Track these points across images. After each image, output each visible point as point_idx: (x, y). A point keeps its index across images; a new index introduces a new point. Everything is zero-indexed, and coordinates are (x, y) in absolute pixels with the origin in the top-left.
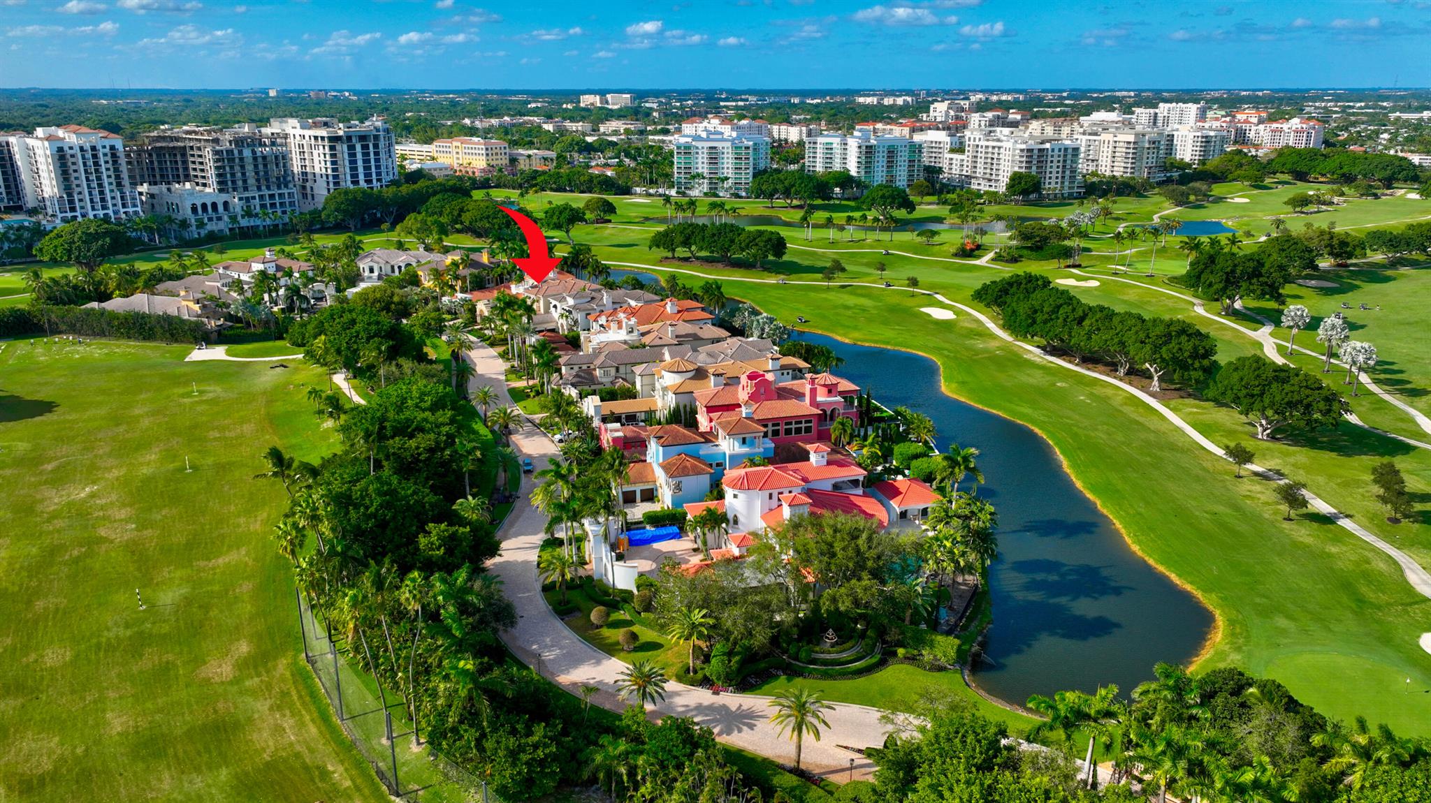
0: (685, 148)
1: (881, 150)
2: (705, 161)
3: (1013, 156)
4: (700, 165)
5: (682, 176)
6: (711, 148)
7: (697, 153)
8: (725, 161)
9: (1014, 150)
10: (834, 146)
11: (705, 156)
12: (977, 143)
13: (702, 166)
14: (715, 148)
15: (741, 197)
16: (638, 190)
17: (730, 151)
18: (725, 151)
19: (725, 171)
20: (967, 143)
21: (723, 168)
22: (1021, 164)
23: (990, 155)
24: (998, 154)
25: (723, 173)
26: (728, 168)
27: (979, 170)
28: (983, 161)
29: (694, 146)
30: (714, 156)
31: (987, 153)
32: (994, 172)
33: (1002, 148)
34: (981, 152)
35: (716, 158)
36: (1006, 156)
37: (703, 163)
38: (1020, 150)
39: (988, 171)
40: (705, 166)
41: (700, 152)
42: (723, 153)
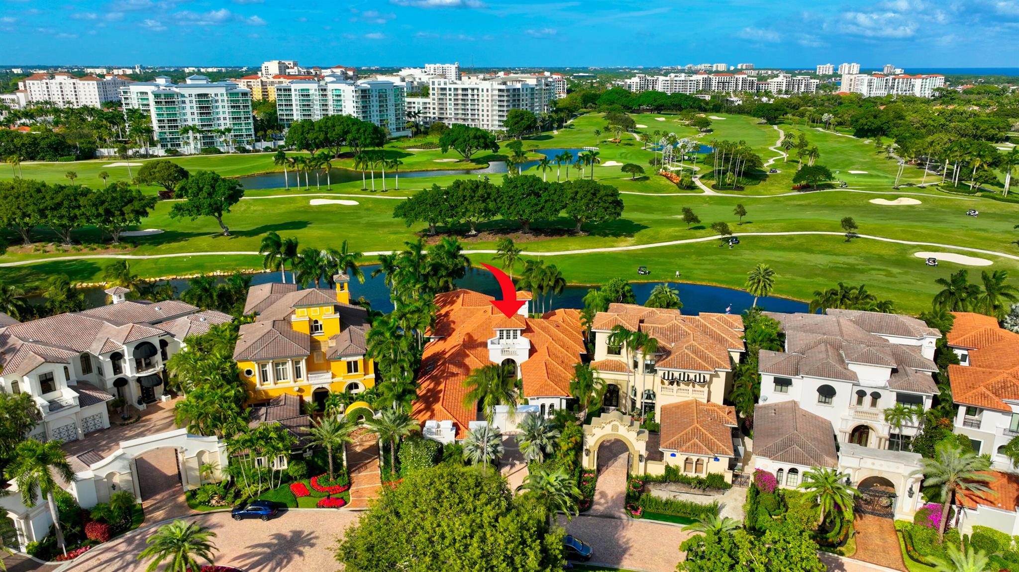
0: (166, 96)
1: (374, 94)
2: (195, 111)
3: (492, 95)
5: (167, 130)
6: (199, 95)
7: (184, 102)
9: (493, 90)
11: (194, 105)
12: (443, 86)
13: (191, 116)
14: (206, 95)
15: (248, 151)
16: (105, 151)
17: (226, 98)
18: (219, 98)
19: (222, 122)
20: (431, 87)
21: (219, 119)
22: (502, 104)
23: (460, 97)
24: (473, 95)
25: (219, 125)
26: (225, 119)
27: (448, 112)
28: (452, 102)
29: (177, 94)
30: (205, 105)
31: (457, 95)
32: (469, 112)
33: (478, 89)
34: (450, 95)
35: (208, 107)
36: (483, 96)
37: (192, 114)
38: (500, 90)
39: (460, 112)
40: (196, 116)
41: (187, 100)
42: (217, 101)
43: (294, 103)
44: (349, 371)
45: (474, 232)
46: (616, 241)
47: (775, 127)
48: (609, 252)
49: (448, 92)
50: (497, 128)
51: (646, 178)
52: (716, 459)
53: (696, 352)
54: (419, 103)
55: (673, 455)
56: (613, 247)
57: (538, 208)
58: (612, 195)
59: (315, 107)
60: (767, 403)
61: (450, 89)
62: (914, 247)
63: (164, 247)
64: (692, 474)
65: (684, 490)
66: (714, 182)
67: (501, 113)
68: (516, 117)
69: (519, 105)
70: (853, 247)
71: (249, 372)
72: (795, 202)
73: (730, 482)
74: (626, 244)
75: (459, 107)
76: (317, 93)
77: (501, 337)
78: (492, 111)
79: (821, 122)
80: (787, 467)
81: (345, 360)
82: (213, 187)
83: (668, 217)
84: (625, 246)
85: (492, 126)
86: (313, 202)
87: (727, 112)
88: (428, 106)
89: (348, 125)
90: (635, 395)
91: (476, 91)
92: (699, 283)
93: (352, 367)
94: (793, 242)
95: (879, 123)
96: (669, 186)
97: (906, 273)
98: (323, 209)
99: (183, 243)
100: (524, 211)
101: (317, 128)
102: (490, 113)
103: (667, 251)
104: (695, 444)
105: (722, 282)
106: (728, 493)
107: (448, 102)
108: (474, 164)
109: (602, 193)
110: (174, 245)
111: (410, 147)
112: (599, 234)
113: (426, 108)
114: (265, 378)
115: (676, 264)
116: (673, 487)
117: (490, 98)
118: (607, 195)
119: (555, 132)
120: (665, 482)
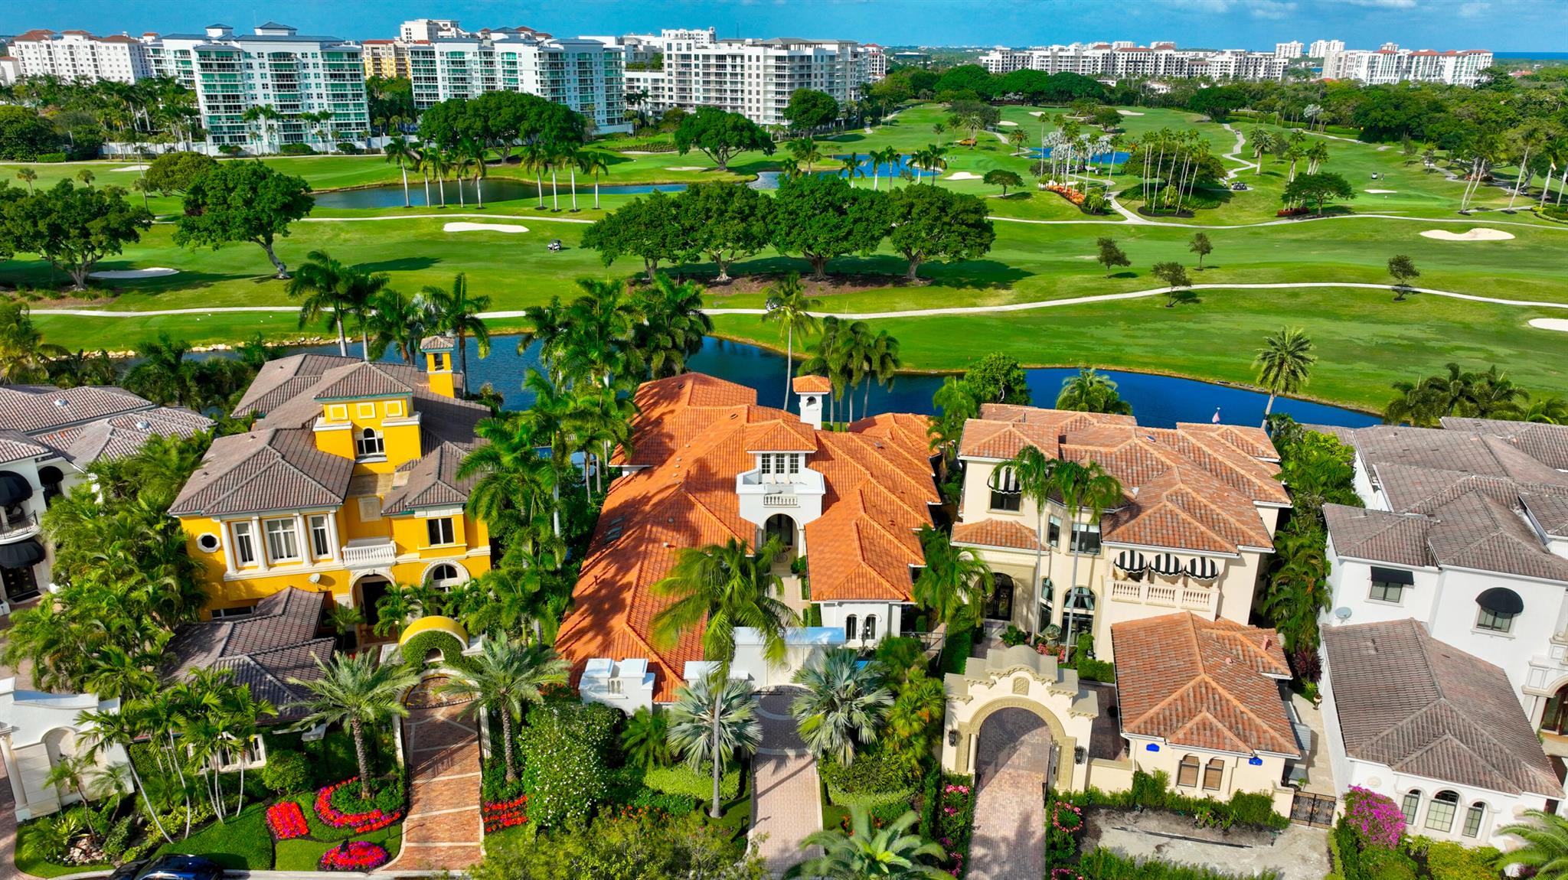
0: (220, 55)
1: (571, 60)
2: (269, 81)
3: (766, 67)
4: (259, 91)
5: (222, 113)
6: (277, 55)
7: (249, 66)
8: (312, 80)
9: (766, 57)
10: (467, 57)
11: (267, 71)
12: (684, 51)
13: (262, 91)
14: (287, 55)
15: (360, 151)
16: (116, 147)
17: (320, 61)
18: (310, 60)
19: (315, 101)
20: (666, 53)
21: (309, 96)
22: (781, 81)
23: (713, 70)
24: (734, 67)
25: (311, 106)
26: (320, 96)
27: (694, 94)
28: (700, 79)
29: (239, 52)
30: (286, 73)
31: (708, 66)
32: (728, 95)
33: (742, 57)
34: (697, 66)
35: (291, 76)
36: (752, 69)
37: (265, 86)
38: (778, 58)
39: (713, 94)
40: (270, 91)
41: (255, 63)
42: (306, 66)
43: (439, 75)
44: (434, 539)
45: (724, 277)
46: (979, 296)
47: (1227, 127)
48: (968, 315)
49: (693, 62)
50: (772, 122)
51: (1026, 195)
52: (1256, 761)
53: (1189, 507)
54: (646, 80)
55: (1153, 748)
56: (974, 305)
57: (842, 233)
58: (977, 211)
59: (474, 83)
60: (1351, 622)
61: (697, 57)
62: (1525, 309)
63: (166, 296)
64: (1196, 793)
65: (1179, 830)
66: (1142, 203)
67: (779, 97)
68: (805, 101)
69: (809, 84)
70: (1409, 310)
71: (209, 541)
72: (1288, 236)
73: (1286, 814)
74: (997, 301)
75: (712, 86)
76: (477, 58)
77: (765, 469)
78: (766, 92)
79: (1302, 119)
80: (1431, 787)
81: (423, 516)
82: (254, 190)
83: (1068, 259)
84: (995, 304)
85: (765, 117)
86: (450, 228)
87: (1144, 104)
88: (661, 84)
89: (523, 106)
90: (1050, 597)
91: (738, 60)
92: (1138, 370)
93: (439, 532)
94: (1300, 301)
95: (1403, 117)
96: (1065, 208)
97: (1522, 356)
98: (465, 239)
99: (201, 290)
100: (815, 239)
101: (470, 112)
102: (761, 97)
103: (1073, 313)
104: (1204, 725)
105: (1181, 368)
106: (1283, 839)
107: (694, 78)
108: (732, 174)
109: (958, 206)
110: (186, 293)
111: (629, 149)
112: (948, 284)
113: (657, 89)
114: (247, 556)
115: (1092, 336)
116: (1153, 823)
117: (761, 72)
118: (966, 211)
119: (868, 131)
120: (1133, 808)
